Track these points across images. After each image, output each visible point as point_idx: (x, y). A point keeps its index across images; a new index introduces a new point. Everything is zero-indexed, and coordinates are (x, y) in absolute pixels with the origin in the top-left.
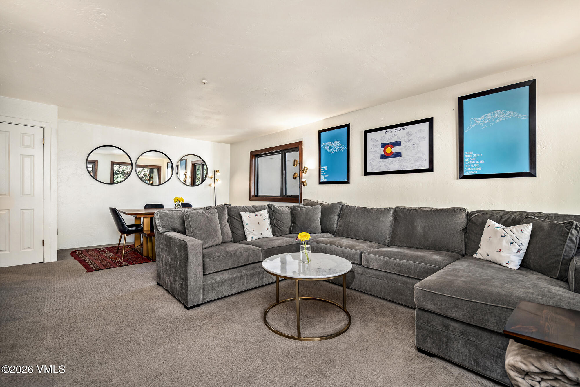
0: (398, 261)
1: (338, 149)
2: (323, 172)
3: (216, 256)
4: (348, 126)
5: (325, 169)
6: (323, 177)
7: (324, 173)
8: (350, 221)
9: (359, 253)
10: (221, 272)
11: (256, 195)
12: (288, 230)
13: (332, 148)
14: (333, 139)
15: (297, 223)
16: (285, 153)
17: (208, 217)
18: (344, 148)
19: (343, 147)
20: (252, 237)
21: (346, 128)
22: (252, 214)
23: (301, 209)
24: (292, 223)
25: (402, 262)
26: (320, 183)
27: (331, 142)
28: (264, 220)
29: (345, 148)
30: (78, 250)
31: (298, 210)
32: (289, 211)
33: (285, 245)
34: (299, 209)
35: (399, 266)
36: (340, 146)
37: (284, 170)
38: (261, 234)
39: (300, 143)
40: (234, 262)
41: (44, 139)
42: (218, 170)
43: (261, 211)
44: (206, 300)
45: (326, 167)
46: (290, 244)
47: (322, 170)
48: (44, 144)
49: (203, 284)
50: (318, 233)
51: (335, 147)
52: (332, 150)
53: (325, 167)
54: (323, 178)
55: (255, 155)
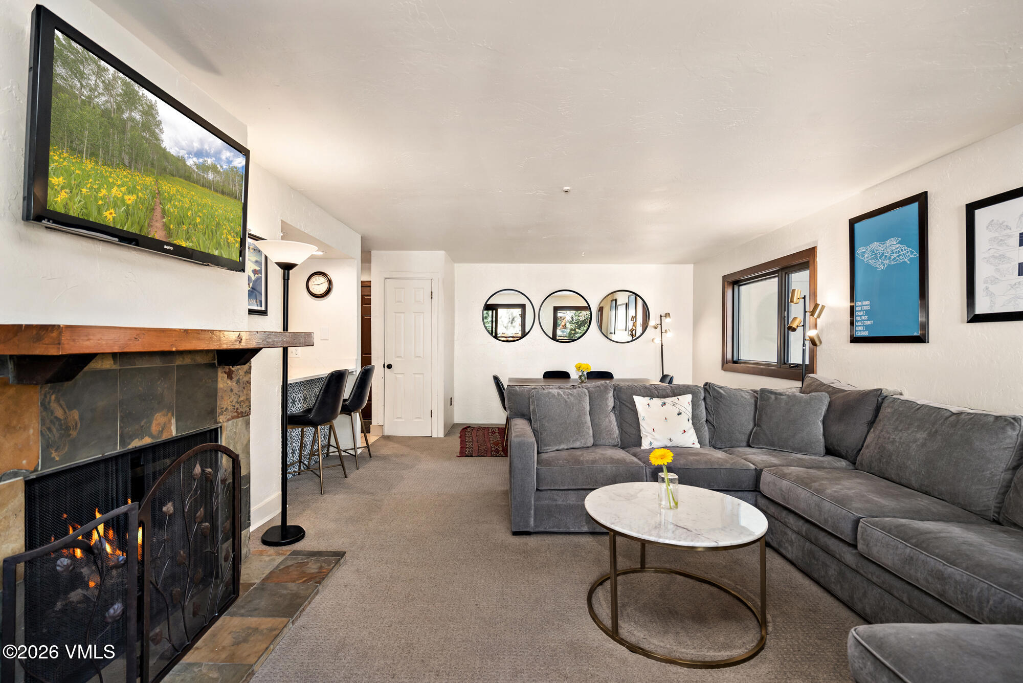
0: (938, 563)
1: (895, 258)
2: (861, 313)
3: (558, 465)
4: (922, 199)
5: (865, 308)
6: (860, 326)
7: (863, 318)
8: (889, 438)
9: (853, 518)
10: (566, 492)
11: (735, 360)
12: (744, 438)
13: (881, 257)
14: (883, 238)
15: (764, 427)
16: (788, 274)
17: (566, 402)
18: (911, 254)
19: (908, 252)
20: (651, 443)
21: (916, 205)
22: (657, 402)
23: (776, 398)
24: (755, 425)
25: (950, 570)
26: (855, 340)
27: (878, 243)
28: (679, 414)
29: (915, 255)
30: (469, 427)
31: (768, 399)
32: (753, 401)
33: (701, 467)
34: (773, 397)
35: (941, 577)
36: (902, 250)
37: (785, 311)
38: (670, 440)
39: (812, 252)
40: (587, 480)
41: (432, 292)
42: (669, 314)
43: (678, 397)
44: (540, 529)
45: (867, 303)
46: (716, 466)
47: (858, 309)
48: (432, 298)
49: (535, 504)
50: (815, 454)
51: (889, 255)
52: (882, 263)
53: (864, 303)
54: (860, 328)
55: (734, 282)
